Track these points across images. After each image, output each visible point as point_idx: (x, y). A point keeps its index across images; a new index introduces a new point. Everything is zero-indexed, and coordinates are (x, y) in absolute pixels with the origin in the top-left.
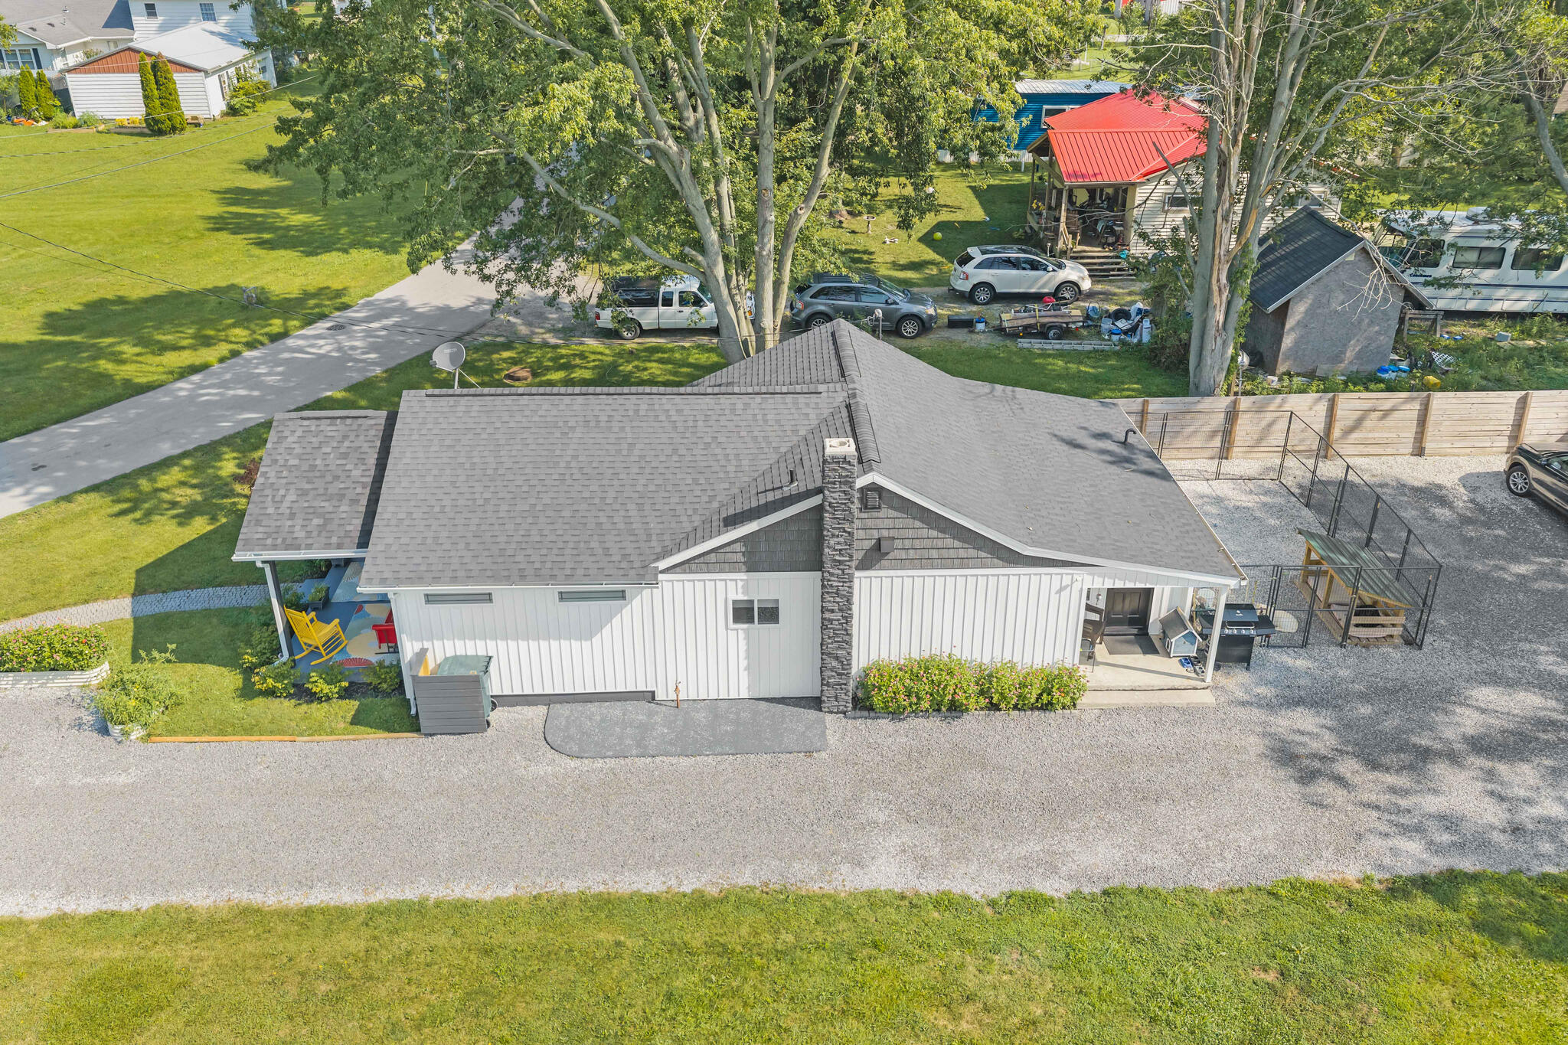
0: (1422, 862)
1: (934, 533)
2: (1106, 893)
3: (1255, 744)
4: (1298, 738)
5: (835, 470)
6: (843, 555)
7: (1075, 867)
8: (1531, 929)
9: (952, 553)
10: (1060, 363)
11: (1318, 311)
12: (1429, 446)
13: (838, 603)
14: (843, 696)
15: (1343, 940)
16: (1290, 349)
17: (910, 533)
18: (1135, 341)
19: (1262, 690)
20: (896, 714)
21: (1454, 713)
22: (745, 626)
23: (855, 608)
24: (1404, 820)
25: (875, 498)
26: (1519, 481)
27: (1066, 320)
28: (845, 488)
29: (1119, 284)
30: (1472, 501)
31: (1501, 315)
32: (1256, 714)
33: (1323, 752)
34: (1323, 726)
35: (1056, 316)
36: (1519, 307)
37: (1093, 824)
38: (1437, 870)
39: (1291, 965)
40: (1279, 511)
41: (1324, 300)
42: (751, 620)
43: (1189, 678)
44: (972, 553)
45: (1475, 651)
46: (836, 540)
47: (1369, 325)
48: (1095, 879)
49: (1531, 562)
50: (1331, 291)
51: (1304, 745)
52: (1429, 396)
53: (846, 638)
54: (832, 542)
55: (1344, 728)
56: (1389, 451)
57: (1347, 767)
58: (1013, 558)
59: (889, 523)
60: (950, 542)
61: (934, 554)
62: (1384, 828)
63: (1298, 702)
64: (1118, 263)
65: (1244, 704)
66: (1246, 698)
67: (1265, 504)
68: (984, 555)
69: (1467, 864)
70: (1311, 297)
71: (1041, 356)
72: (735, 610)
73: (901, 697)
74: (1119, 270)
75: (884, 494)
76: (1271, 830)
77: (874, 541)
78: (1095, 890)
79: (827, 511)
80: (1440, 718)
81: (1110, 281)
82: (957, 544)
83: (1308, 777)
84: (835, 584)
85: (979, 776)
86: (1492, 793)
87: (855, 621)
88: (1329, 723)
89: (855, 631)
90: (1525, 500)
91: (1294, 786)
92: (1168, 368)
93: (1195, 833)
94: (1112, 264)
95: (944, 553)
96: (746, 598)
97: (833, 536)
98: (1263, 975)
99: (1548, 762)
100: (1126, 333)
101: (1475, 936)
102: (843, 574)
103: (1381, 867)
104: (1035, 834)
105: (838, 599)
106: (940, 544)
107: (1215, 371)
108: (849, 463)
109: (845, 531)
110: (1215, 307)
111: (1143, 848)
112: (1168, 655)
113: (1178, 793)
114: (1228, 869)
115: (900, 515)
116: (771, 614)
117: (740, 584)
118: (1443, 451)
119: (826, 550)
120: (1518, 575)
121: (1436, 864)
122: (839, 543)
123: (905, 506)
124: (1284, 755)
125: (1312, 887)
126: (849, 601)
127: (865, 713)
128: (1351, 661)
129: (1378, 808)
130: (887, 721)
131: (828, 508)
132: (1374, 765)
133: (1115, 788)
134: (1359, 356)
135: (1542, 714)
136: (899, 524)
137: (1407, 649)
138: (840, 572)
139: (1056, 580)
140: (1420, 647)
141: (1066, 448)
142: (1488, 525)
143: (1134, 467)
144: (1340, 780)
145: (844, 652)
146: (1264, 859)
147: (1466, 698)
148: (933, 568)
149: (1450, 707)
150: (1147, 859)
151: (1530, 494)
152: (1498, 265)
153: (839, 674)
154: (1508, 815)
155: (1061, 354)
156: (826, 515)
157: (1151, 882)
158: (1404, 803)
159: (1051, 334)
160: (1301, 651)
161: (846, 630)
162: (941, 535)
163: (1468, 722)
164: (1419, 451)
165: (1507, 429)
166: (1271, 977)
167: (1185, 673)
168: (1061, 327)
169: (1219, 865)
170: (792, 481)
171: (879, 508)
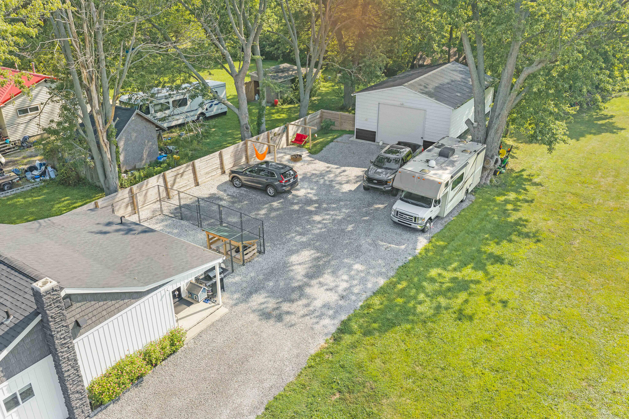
0: (334, 324)
1: (101, 303)
2: (266, 409)
3: (254, 317)
4: (263, 306)
5: (49, 298)
6: (66, 339)
7: (248, 408)
8: (375, 325)
9: (112, 308)
10: (21, 200)
11: (129, 142)
12: (199, 181)
13: (70, 365)
14: (86, 408)
15: (342, 367)
16: (124, 161)
17: (91, 309)
18: (48, 178)
19: (236, 296)
20: (115, 399)
21: (294, 270)
22: (15, 409)
23: (80, 362)
24: (317, 314)
25: (68, 302)
26: (237, 182)
27: (10, 179)
28: (57, 305)
29: (14, 155)
30: (228, 195)
31: (176, 126)
32: (242, 306)
33: (275, 306)
34: (266, 297)
35: (3, 179)
36: (180, 122)
37: (237, 386)
38: (339, 324)
39: (338, 387)
40: (174, 226)
41: (129, 138)
42: (17, 404)
43: (213, 306)
44: (122, 302)
45: (278, 246)
46: (60, 333)
47: (148, 142)
48: (258, 406)
49: (264, 208)
50: (130, 133)
51: (267, 308)
52: (193, 163)
53: (80, 379)
54: (58, 336)
55: (272, 293)
56: (188, 188)
57: (285, 307)
58: (139, 295)
59: (79, 310)
60: (110, 303)
61: (104, 313)
62: (315, 320)
63: (250, 294)
64: (6, 146)
65: (236, 305)
66: (234, 302)
67: (167, 225)
68: (126, 301)
69: (344, 317)
70: (124, 137)
71: (9, 199)
72: (6, 404)
73: (116, 389)
74: (9, 149)
75: (72, 297)
76: (289, 344)
77: (73, 323)
78: (262, 411)
79: (51, 321)
80: (292, 274)
81: (8, 155)
82: (113, 302)
83: (279, 318)
84: (66, 356)
85: (178, 399)
86: (327, 290)
87: (81, 369)
88: (267, 295)
89: (82, 373)
90: (242, 188)
91: (279, 324)
92: (75, 185)
93: (270, 363)
94: (4, 147)
95: (109, 310)
96: (11, 394)
97: (58, 332)
98: (335, 397)
99: (329, 271)
100: (41, 176)
101: (367, 338)
102: (69, 348)
103: (326, 334)
104: (222, 406)
105: (70, 363)
106: (105, 307)
107: (115, 180)
108: (56, 290)
109: (63, 326)
110: (106, 152)
111: (261, 382)
112: (198, 302)
113: (251, 353)
114: (291, 368)
115: (83, 303)
116: (28, 393)
117: (4, 389)
118: (204, 181)
119: (56, 342)
120: (264, 214)
121: (337, 322)
122: (62, 334)
123: (84, 297)
124: (266, 315)
125: (317, 355)
126: (76, 360)
127: (99, 409)
128: (250, 269)
129: (307, 315)
130: (112, 405)
131: (51, 320)
132: (292, 301)
133: (230, 367)
134: (148, 156)
135: (313, 256)
136: (83, 308)
137: (261, 255)
138: (67, 348)
139: (159, 295)
140: (264, 253)
141: (102, 236)
142: (240, 201)
143: (137, 232)
144: (288, 313)
145: (80, 387)
146: (298, 356)
147: (292, 262)
148: (106, 320)
149: (291, 268)
150: (267, 385)
151: (243, 185)
152: (168, 108)
153: (82, 399)
154: (337, 294)
155: (17, 196)
156: (51, 323)
157: (276, 392)
158: (311, 308)
159: (6, 188)
160: (233, 274)
161: (78, 375)
162: (105, 302)
163: (300, 270)
164: (197, 184)
165: (219, 166)
166: (338, 396)
167: (210, 305)
168: (10, 183)
169: (288, 369)
170: (8, 316)
171: (72, 305)
